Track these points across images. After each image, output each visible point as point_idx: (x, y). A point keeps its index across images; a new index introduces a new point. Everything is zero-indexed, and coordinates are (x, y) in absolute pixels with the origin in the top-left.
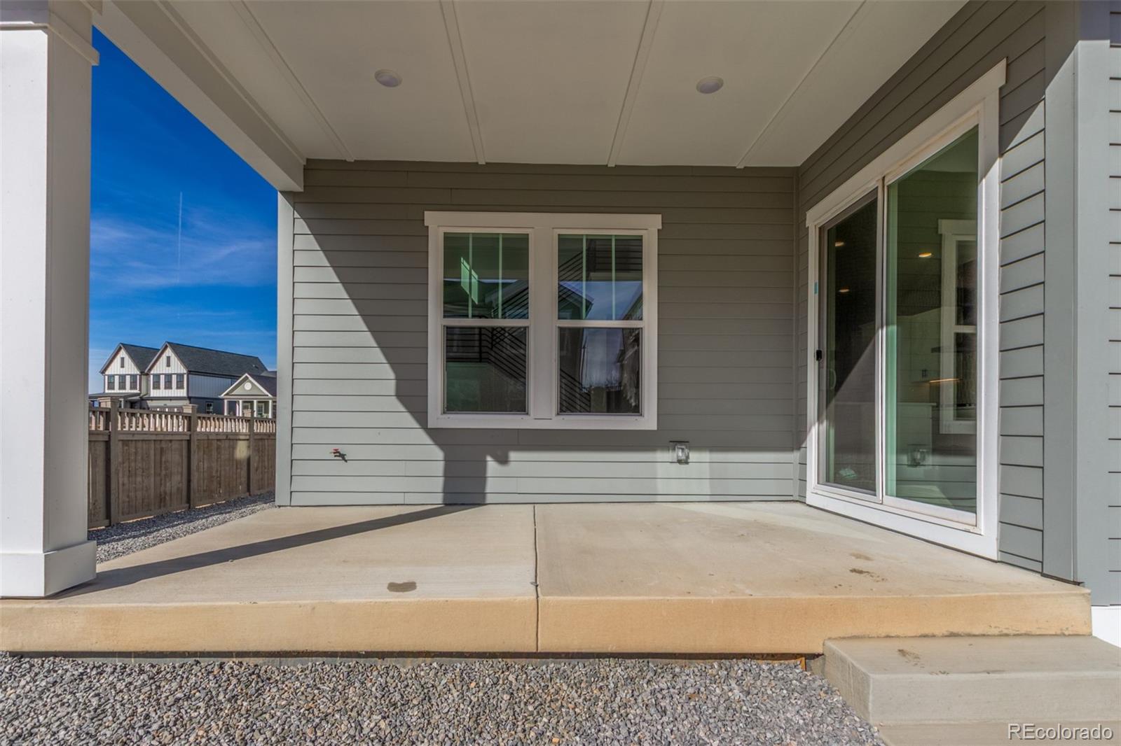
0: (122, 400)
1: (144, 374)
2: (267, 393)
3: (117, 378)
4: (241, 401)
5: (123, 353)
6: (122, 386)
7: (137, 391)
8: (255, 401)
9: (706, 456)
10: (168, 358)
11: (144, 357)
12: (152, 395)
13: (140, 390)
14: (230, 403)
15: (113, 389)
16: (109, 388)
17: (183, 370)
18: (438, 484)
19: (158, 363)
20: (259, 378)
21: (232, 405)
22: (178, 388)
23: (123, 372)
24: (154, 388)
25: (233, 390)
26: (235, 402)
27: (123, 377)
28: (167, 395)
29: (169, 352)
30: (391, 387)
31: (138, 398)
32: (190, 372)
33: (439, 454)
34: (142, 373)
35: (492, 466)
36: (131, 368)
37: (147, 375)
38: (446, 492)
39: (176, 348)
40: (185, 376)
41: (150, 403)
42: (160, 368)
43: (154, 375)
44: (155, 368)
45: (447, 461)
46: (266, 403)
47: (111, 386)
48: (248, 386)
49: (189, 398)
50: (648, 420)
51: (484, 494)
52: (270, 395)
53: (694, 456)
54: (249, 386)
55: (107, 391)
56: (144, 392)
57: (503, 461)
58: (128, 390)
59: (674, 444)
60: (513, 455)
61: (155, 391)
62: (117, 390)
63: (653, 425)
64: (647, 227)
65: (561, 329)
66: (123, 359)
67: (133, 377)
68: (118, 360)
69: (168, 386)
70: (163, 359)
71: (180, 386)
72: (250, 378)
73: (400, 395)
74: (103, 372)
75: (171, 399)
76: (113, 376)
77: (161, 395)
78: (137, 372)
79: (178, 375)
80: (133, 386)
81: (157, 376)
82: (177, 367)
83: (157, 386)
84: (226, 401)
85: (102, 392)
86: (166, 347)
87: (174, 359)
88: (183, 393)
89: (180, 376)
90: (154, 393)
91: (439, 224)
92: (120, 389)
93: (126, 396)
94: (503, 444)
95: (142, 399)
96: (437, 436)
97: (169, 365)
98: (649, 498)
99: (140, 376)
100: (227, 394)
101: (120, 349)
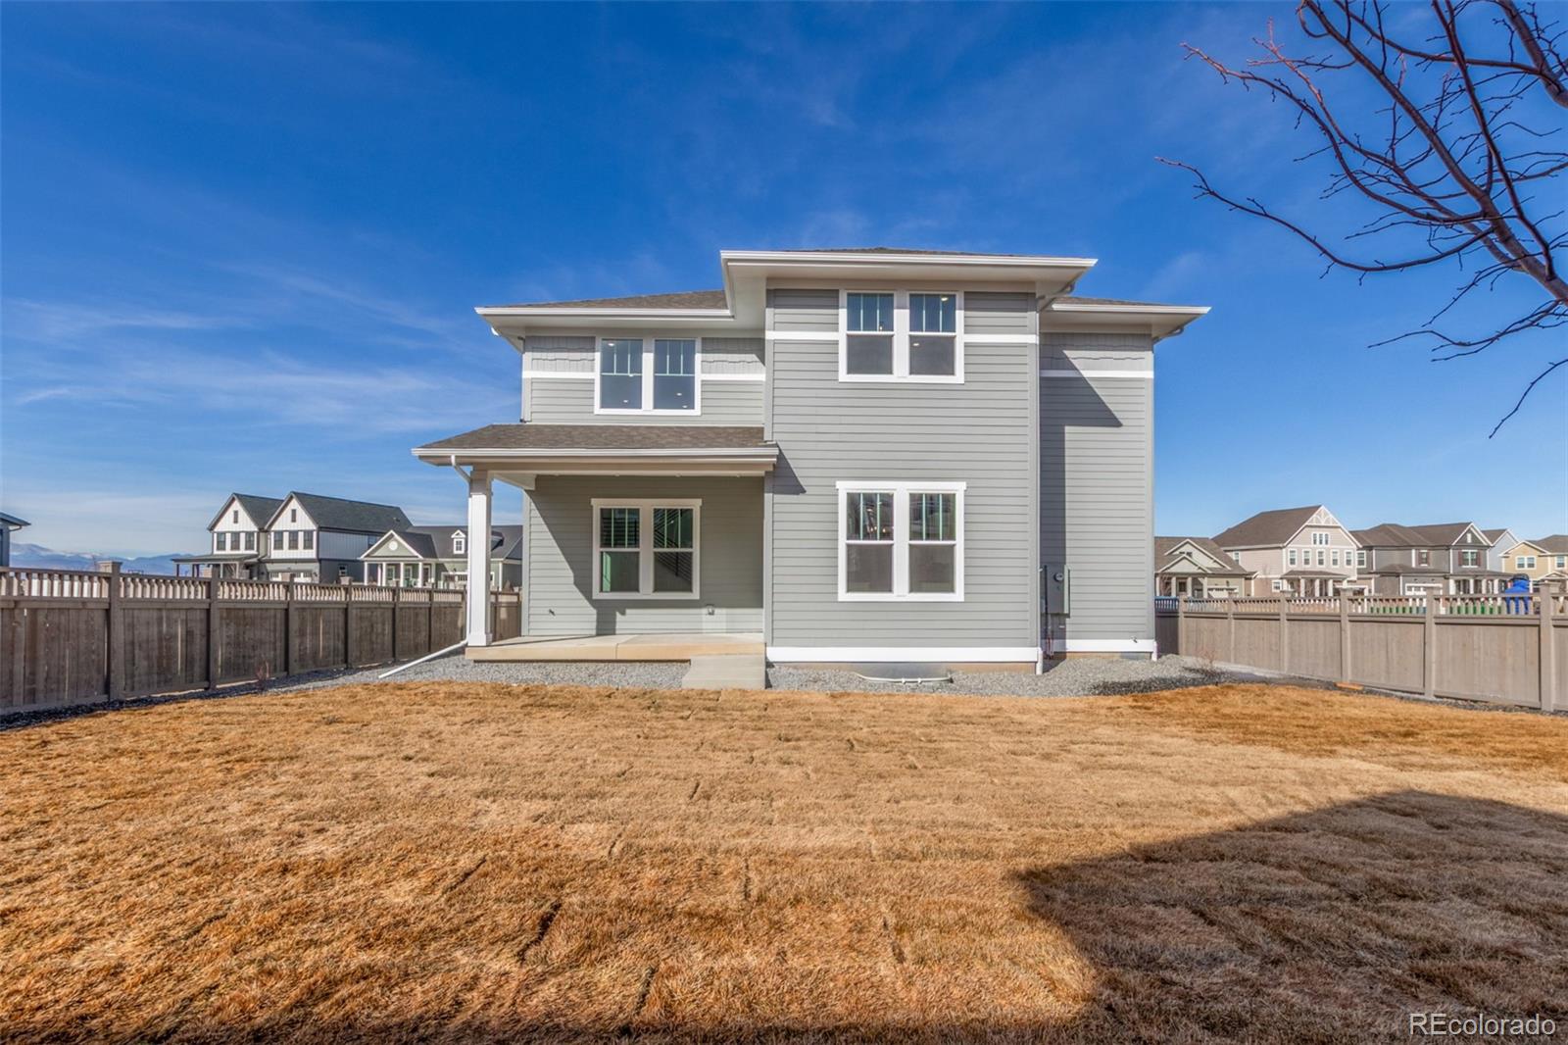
0: (237, 563)
1: (263, 531)
2: (416, 554)
3: (228, 536)
4: (384, 564)
5: (237, 506)
6: (235, 546)
7: (254, 552)
8: (402, 564)
9: (724, 611)
10: (294, 511)
11: (263, 510)
12: (272, 557)
13: (258, 550)
14: (370, 565)
15: (224, 549)
16: (218, 549)
17: (311, 526)
18: (594, 625)
19: (280, 519)
20: (406, 536)
21: (373, 569)
22: (305, 547)
23: (236, 528)
24: (275, 548)
25: (374, 551)
26: (377, 565)
27: (236, 535)
28: (291, 557)
29: (295, 504)
30: (572, 579)
31: (255, 560)
32: (320, 529)
33: (594, 611)
34: (261, 530)
35: (619, 616)
36: (246, 524)
37: (267, 532)
38: (598, 629)
39: (305, 499)
40: (315, 533)
41: (270, 567)
42: (283, 523)
43: (276, 532)
44: (277, 523)
45: (598, 614)
46: (415, 566)
47: (221, 545)
48: (393, 546)
49: (320, 560)
50: (695, 595)
51: (614, 630)
52: (420, 557)
53: (717, 611)
54: (395, 546)
55: (216, 552)
56: (262, 553)
57: (623, 613)
58: (242, 551)
59: (707, 605)
60: (628, 611)
61: (277, 551)
62: (228, 551)
63: (698, 598)
64: (695, 505)
65: (655, 553)
66: (236, 513)
67: (249, 534)
68: (230, 514)
69: (293, 545)
70: (287, 513)
71: (308, 545)
72: (396, 536)
73: (576, 584)
74: (211, 529)
75: (296, 561)
76: (224, 533)
77: (284, 557)
78: (254, 528)
79: (305, 532)
80: (249, 546)
81: (279, 534)
82: (305, 523)
83: (279, 545)
84: (366, 564)
85: (210, 552)
86: (291, 498)
87: (301, 513)
88: (312, 554)
89: (308, 534)
90: (275, 554)
91: (598, 504)
92: (232, 549)
93: (241, 559)
94: (623, 606)
95: (260, 561)
96: (594, 603)
97: (295, 520)
98: (699, 631)
99: (258, 533)
100: (368, 556)
101: (233, 500)
